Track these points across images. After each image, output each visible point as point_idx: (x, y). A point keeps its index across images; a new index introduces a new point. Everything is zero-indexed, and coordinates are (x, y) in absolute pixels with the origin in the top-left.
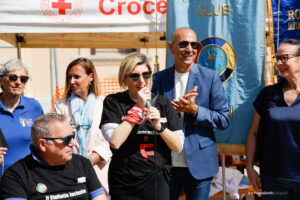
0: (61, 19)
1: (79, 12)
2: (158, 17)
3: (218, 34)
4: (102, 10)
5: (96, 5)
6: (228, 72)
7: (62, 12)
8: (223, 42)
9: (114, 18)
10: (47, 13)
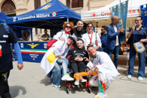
1: (97, 16)
4: (102, 15)
7: (94, 16)
9: (104, 16)
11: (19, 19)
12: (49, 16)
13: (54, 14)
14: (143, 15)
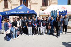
4: (47, 13)
11: (9, 13)
14: (60, 14)
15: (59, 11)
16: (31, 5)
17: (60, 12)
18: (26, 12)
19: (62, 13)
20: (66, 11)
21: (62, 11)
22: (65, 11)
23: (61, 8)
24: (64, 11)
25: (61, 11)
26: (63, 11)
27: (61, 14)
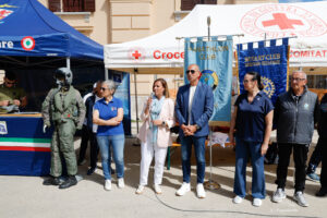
0: (137, 61)
1: (144, 58)
2: (182, 60)
3: (210, 68)
5: (152, 54)
6: (215, 86)
7: (137, 58)
8: (211, 72)
9: (161, 61)
10: (130, 59)
12: (10, 45)
13: (28, 44)
14: (242, 65)
15: (240, 46)
16: (115, 8)
17: (245, 47)
18: (18, 44)
19: (258, 61)
20: (285, 41)
21: (256, 46)
22: (279, 43)
23: (266, 24)
24: (273, 42)
25: (250, 45)
26: (261, 44)
27: (251, 61)
